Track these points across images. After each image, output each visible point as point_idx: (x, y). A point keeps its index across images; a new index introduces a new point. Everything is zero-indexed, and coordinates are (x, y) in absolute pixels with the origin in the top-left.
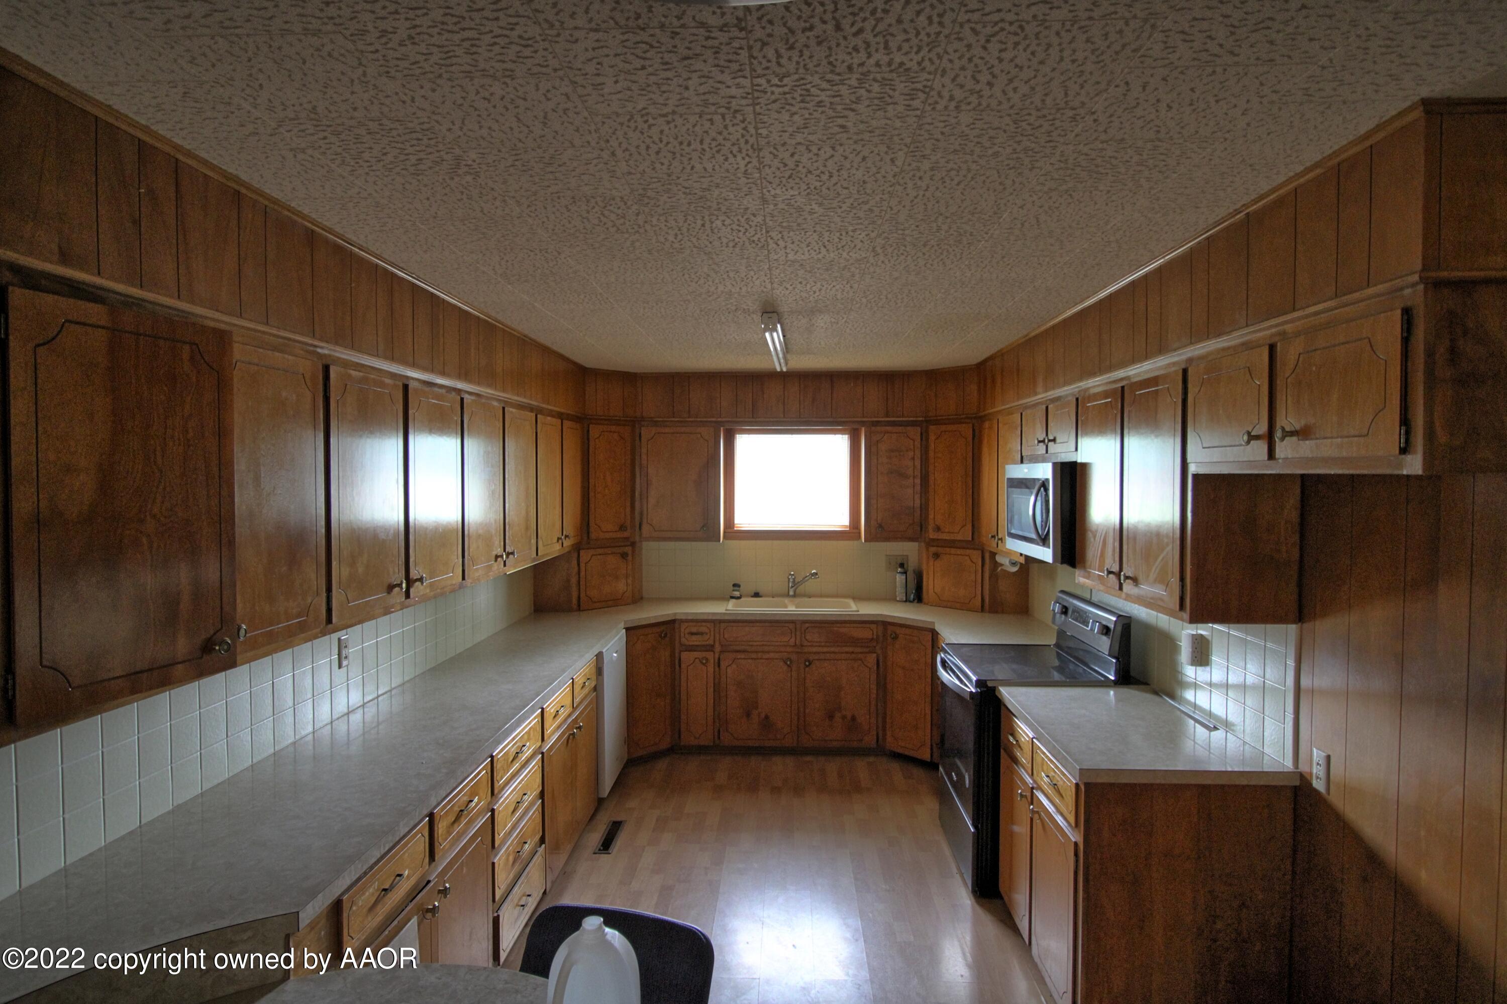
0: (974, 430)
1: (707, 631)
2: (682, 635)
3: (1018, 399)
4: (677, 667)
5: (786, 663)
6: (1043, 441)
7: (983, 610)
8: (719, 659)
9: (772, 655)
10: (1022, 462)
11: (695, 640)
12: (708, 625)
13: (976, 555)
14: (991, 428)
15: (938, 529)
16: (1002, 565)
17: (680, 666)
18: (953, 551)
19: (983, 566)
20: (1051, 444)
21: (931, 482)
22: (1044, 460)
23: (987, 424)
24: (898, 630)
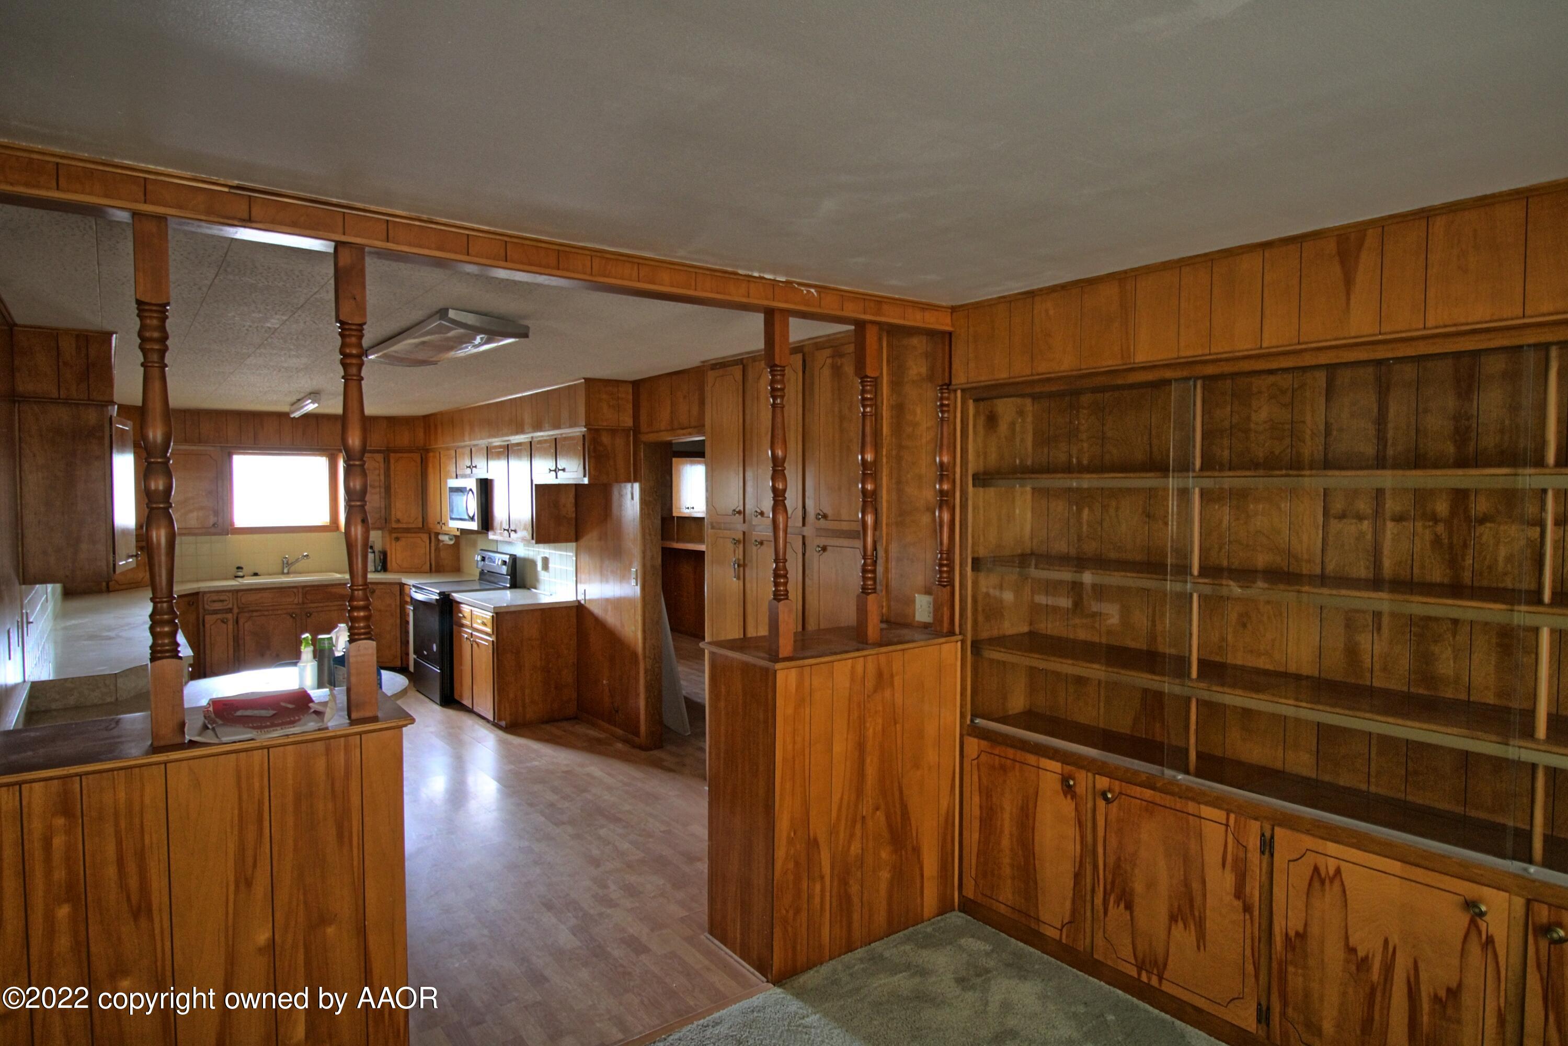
0: (422, 458)
1: (227, 599)
2: (205, 602)
3: (454, 442)
4: (201, 626)
5: (292, 616)
6: (470, 467)
7: (431, 571)
8: (237, 618)
9: (279, 612)
10: (457, 478)
11: (218, 606)
12: (227, 594)
13: (425, 537)
14: (434, 457)
15: (398, 521)
16: (443, 541)
17: (204, 626)
18: (409, 535)
19: (430, 543)
20: (474, 469)
21: (392, 490)
22: (469, 476)
23: (431, 454)
24: (375, 587)
